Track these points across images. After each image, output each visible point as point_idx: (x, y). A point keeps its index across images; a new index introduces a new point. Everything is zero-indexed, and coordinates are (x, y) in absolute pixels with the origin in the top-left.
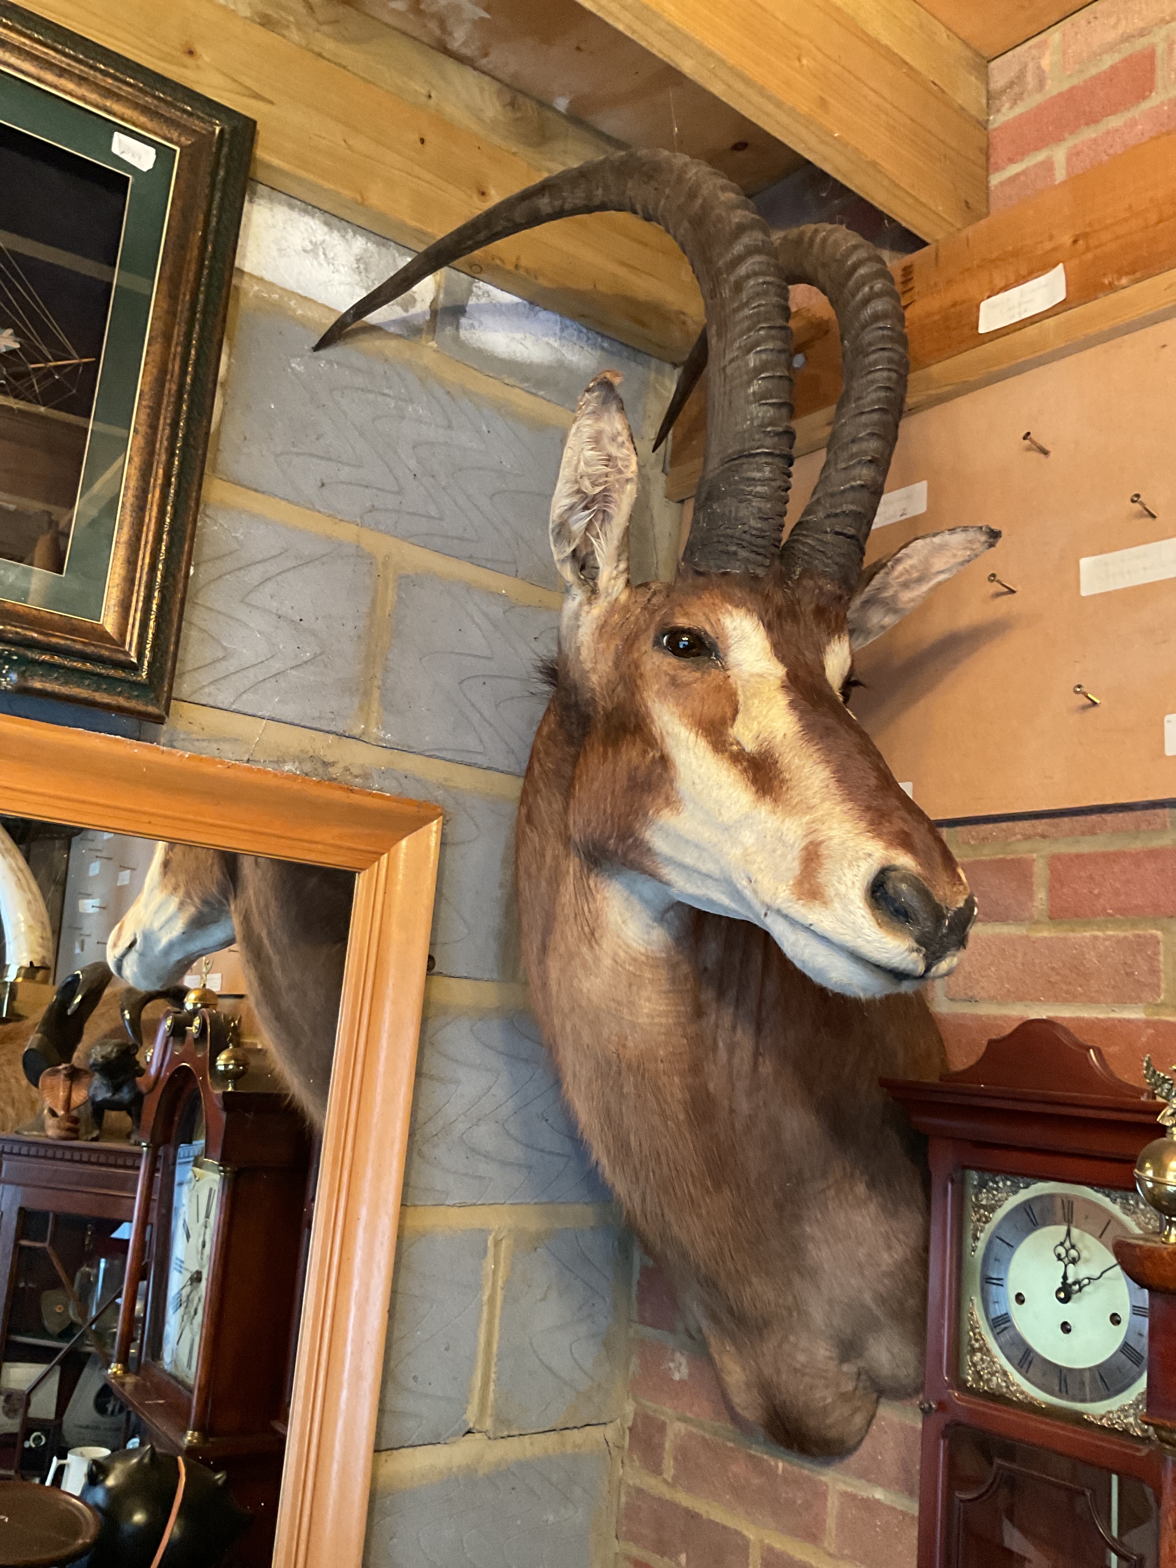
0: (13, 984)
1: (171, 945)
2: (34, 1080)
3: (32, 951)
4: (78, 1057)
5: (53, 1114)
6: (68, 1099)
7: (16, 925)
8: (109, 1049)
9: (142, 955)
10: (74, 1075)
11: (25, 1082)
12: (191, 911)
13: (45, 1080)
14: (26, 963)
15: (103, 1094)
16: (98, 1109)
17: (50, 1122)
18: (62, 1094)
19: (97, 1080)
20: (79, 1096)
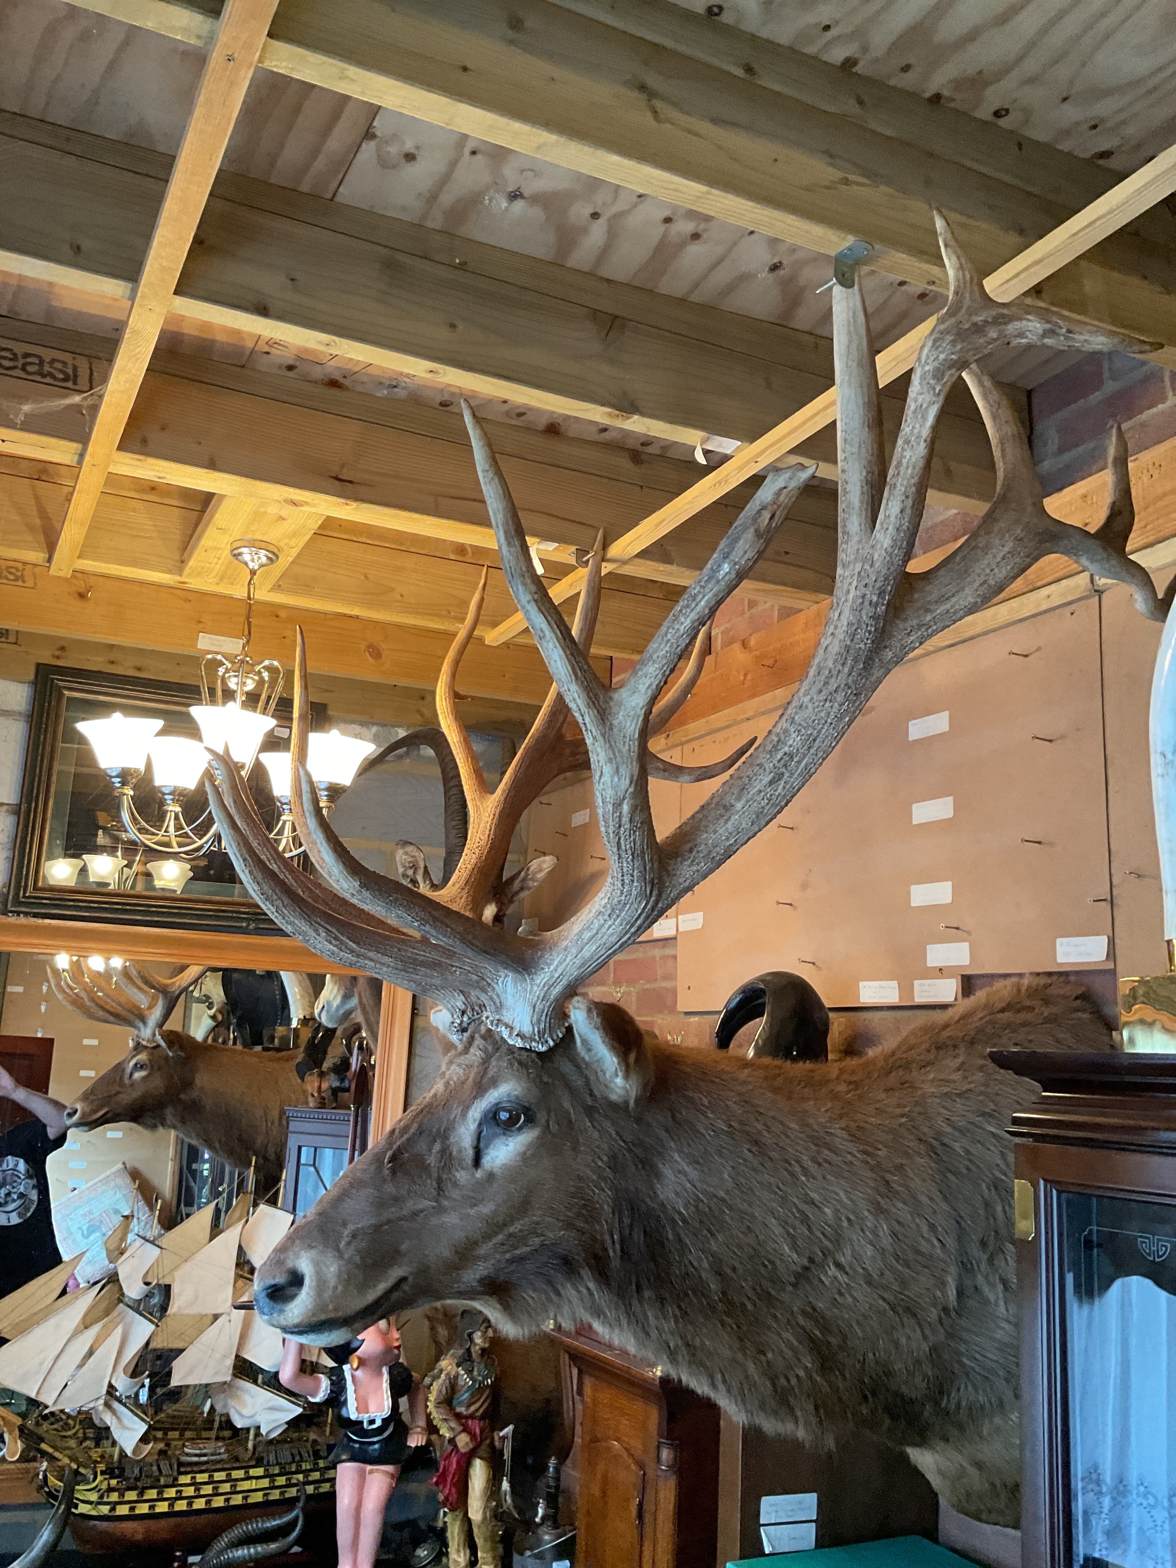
0: (295, 1029)
1: (338, 1008)
2: (302, 1079)
3: (304, 1010)
4: (326, 1066)
5: (313, 1096)
6: (320, 1087)
7: (294, 995)
8: (337, 1060)
9: (328, 1011)
10: (322, 1075)
11: (299, 1081)
12: (342, 992)
13: (307, 1078)
14: (301, 1017)
15: (336, 1084)
16: (335, 1091)
17: (310, 1099)
18: (316, 1085)
19: (333, 1076)
20: (325, 1086)
